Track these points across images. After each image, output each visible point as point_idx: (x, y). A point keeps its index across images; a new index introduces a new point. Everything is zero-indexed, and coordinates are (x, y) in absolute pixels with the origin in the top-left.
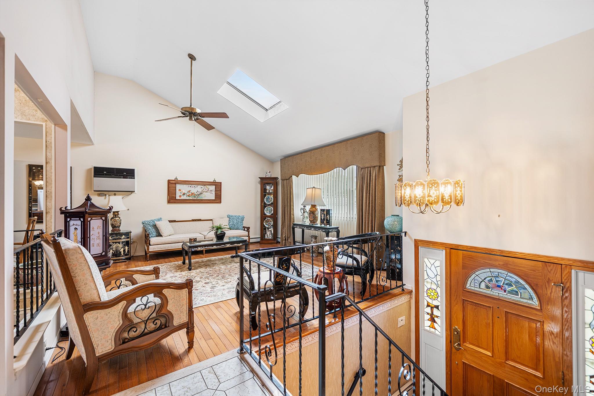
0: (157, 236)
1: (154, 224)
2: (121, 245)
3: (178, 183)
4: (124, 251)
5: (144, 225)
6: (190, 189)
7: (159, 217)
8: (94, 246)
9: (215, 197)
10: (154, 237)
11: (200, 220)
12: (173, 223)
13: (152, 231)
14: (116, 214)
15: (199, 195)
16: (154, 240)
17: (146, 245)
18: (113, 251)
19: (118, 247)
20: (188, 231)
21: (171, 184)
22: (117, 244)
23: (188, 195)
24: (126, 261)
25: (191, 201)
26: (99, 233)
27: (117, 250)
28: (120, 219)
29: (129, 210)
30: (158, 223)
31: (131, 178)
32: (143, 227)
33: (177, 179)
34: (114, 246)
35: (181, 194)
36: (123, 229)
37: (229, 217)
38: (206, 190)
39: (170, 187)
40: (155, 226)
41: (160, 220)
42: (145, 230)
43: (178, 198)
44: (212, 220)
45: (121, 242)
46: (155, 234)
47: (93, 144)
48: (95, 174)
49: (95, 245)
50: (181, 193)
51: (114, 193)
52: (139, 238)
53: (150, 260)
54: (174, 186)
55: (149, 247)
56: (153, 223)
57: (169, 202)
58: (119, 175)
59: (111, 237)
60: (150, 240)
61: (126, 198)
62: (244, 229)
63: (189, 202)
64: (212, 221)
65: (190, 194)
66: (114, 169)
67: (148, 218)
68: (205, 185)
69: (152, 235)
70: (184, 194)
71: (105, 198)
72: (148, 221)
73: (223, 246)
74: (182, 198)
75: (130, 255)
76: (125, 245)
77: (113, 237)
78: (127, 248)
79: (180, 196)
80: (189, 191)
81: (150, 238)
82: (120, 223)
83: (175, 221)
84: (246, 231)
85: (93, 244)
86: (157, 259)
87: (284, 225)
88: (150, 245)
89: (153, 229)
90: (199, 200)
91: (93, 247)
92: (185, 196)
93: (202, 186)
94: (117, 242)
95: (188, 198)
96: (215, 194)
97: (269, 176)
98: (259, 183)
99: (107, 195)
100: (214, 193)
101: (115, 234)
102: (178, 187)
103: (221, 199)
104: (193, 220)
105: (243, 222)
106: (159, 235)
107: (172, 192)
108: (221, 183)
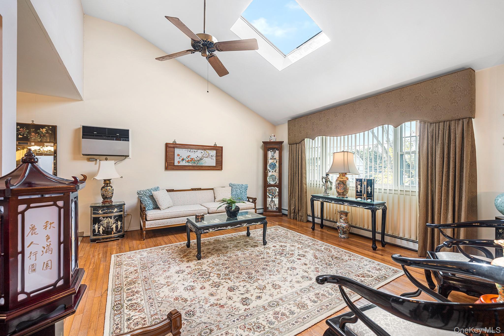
0: (154, 209)
1: (151, 194)
2: (112, 221)
3: (177, 147)
4: (117, 227)
5: (140, 195)
6: (189, 154)
7: (156, 186)
8: (34, 270)
9: (216, 164)
10: (151, 209)
11: (200, 189)
12: (171, 192)
13: (149, 203)
14: (108, 182)
15: (199, 161)
16: (151, 214)
17: (142, 220)
18: (103, 228)
19: (110, 222)
20: (187, 203)
21: (169, 148)
22: (108, 219)
23: (187, 161)
24: (118, 239)
25: (191, 168)
26: (48, 238)
27: (108, 226)
28: (112, 188)
29: (122, 177)
30: (155, 193)
31: (125, 140)
32: (138, 198)
33: (175, 142)
34: (105, 221)
35: (180, 160)
36: (116, 200)
37: (231, 185)
38: (206, 155)
39: (168, 152)
40: (152, 197)
41: (157, 189)
42: (141, 202)
43: (176, 164)
44: (213, 189)
45: (113, 217)
46: (151, 206)
47: (82, 100)
48: (83, 135)
49: (39, 267)
50: (179, 158)
51: (105, 157)
52: (134, 209)
53: (146, 238)
54: (172, 150)
55: (145, 223)
56: (150, 192)
57: (167, 169)
58: (112, 137)
59: (102, 211)
60: (146, 215)
61: (119, 163)
62: (249, 199)
63: (188, 168)
64: (214, 191)
65: (190, 159)
66: (105, 129)
67: (144, 187)
68: (205, 150)
69: (149, 208)
70: (183, 160)
71: (96, 164)
72: (144, 191)
73: (239, 225)
74: (182, 164)
75: (123, 232)
76: (117, 220)
77: (103, 210)
78: (119, 223)
79: (179, 162)
80: (189, 157)
81: (146, 211)
82: (112, 194)
83: (173, 191)
84: (252, 202)
85: (33, 265)
86: (155, 237)
87: (292, 195)
88: (146, 220)
89: (150, 201)
90: (199, 167)
91: (34, 273)
92: (184, 162)
93: (202, 151)
94: (108, 217)
95: (187, 164)
96: (216, 159)
97: (273, 140)
98: (261, 148)
99: (98, 160)
100: (214, 158)
101: (107, 207)
102: (177, 151)
103: (222, 165)
104: (193, 190)
105: (246, 192)
106: (157, 207)
107: (170, 157)
108: (222, 147)
